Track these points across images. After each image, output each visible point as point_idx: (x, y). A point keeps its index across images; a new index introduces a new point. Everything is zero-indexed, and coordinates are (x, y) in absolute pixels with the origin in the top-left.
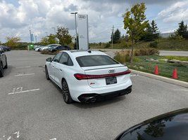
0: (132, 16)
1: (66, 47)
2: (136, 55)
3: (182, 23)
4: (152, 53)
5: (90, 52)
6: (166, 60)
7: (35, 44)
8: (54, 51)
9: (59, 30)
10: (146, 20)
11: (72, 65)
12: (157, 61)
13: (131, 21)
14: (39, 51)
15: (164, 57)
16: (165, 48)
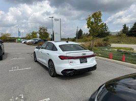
0: (93, 20)
1: (44, 40)
2: (95, 46)
3: (125, 26)
4: (106, 45)
5: (67, 42)
6: (116, 50)
7: (22, 38)
8: (36, 43)
9: (41, 29)
10: (102, 22)
11: (57, 50)
12: (110, 50)
13: (92, 23)
14: (25, 43)
15: (115, 48)
16: (114, 42)
